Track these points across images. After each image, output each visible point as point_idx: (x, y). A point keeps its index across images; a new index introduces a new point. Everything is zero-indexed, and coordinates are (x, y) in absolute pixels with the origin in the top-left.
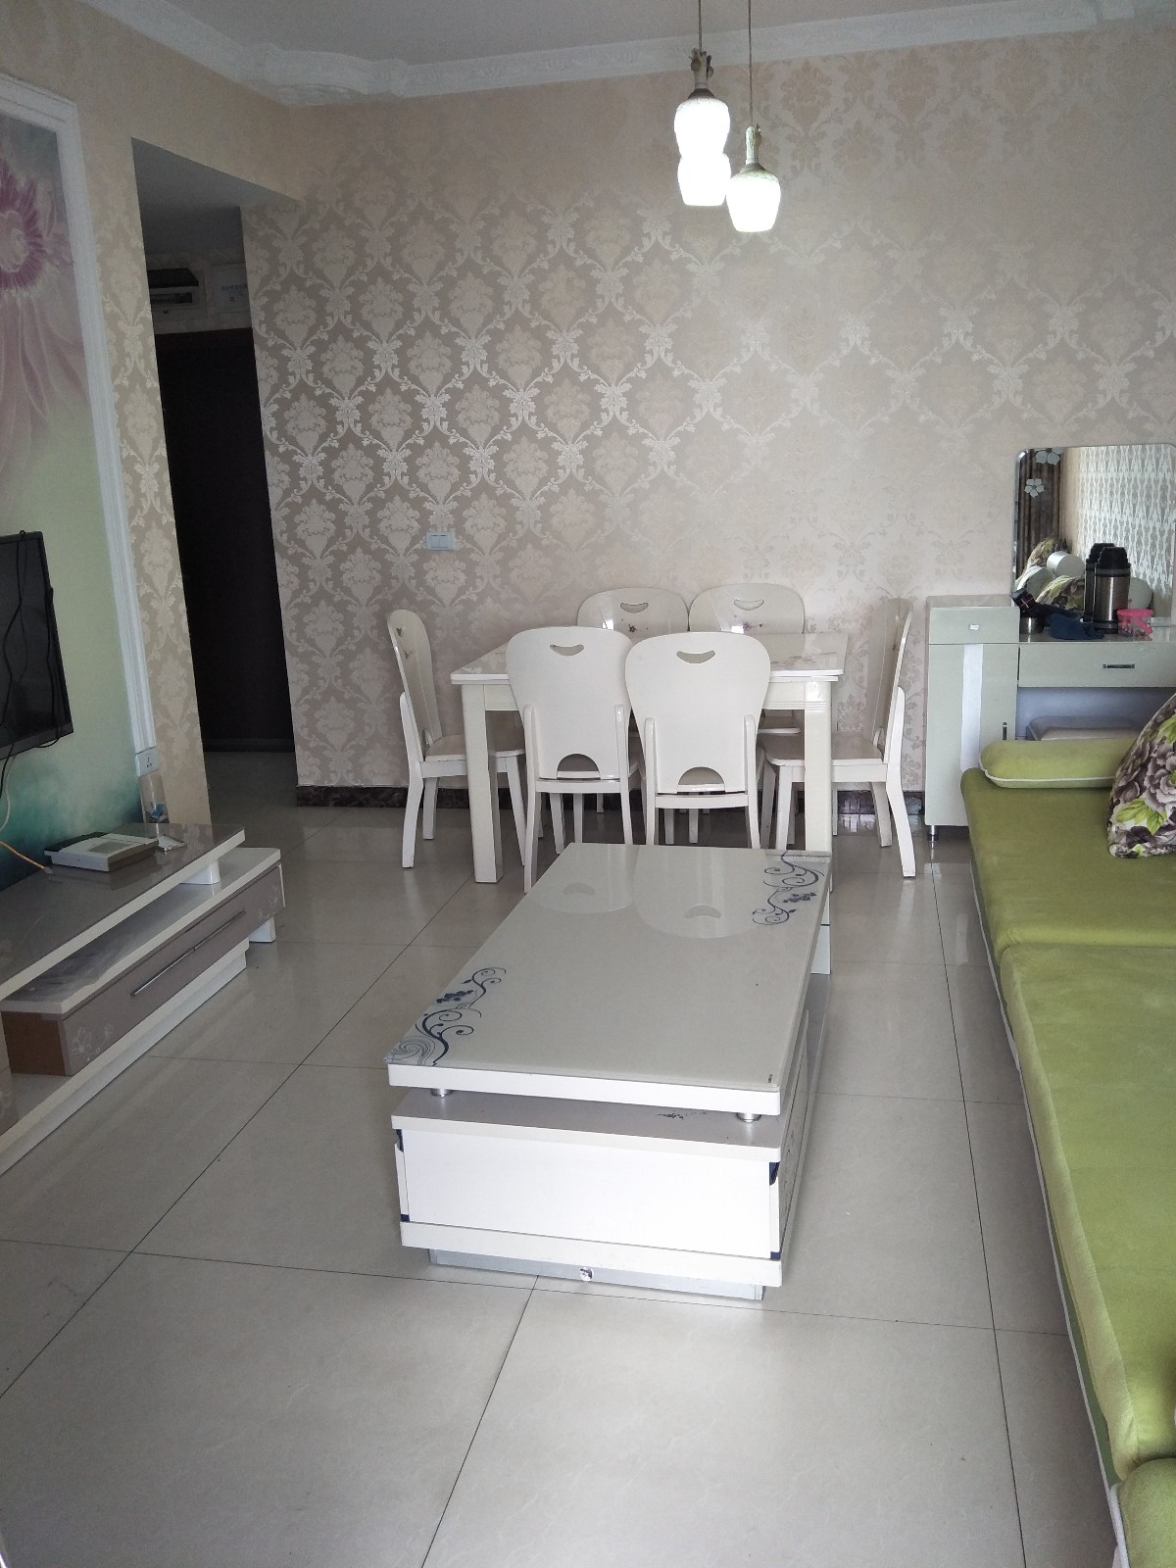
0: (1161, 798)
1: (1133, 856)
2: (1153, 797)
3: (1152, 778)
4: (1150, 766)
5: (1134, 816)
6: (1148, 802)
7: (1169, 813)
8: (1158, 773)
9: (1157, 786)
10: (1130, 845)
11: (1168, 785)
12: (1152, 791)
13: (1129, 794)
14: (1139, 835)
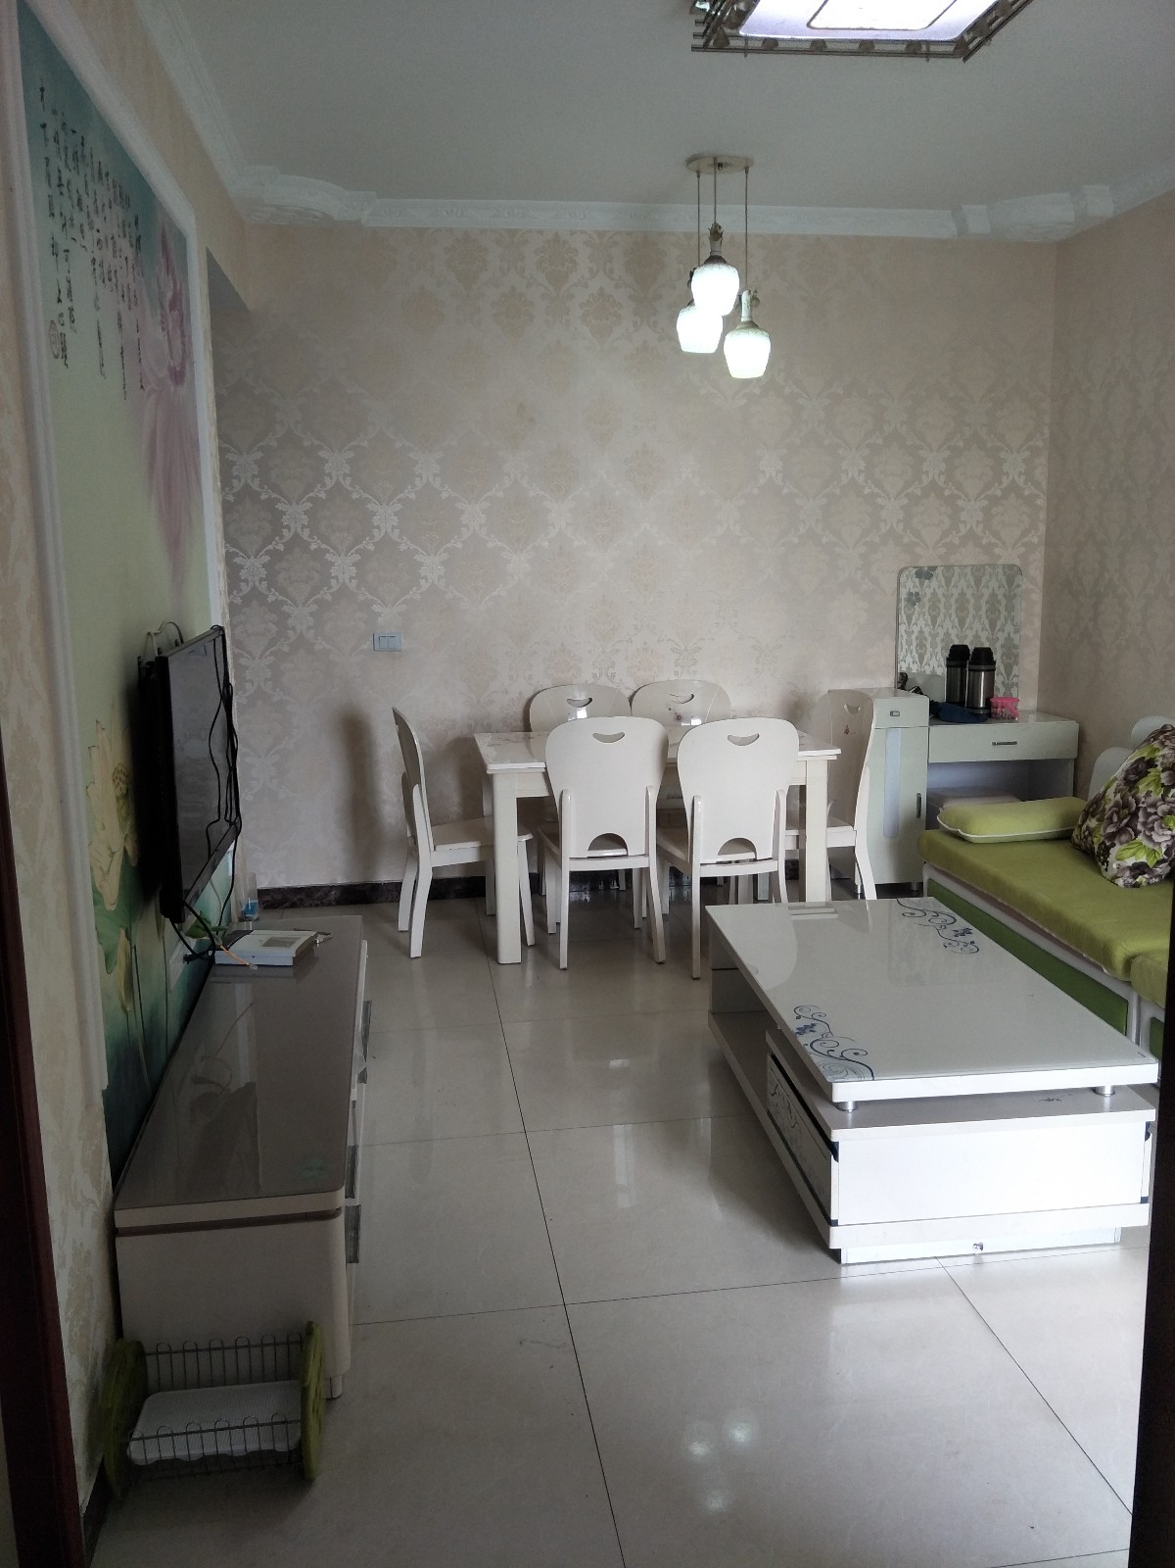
0: (1156, 838)
1: (1137, 886)
2: (1150, 838)
3: (1144, 824)
4: (1140, 814)
5: (1134, 854)
6: (1145, 842)
7: (1164, 850)
8: (1150, 819)
9: (1152, 829)
10: (1135, 877)
11: (1162, 828)
12: (1148, 833)
13: (1124, 838)
14: (1139, 869)
